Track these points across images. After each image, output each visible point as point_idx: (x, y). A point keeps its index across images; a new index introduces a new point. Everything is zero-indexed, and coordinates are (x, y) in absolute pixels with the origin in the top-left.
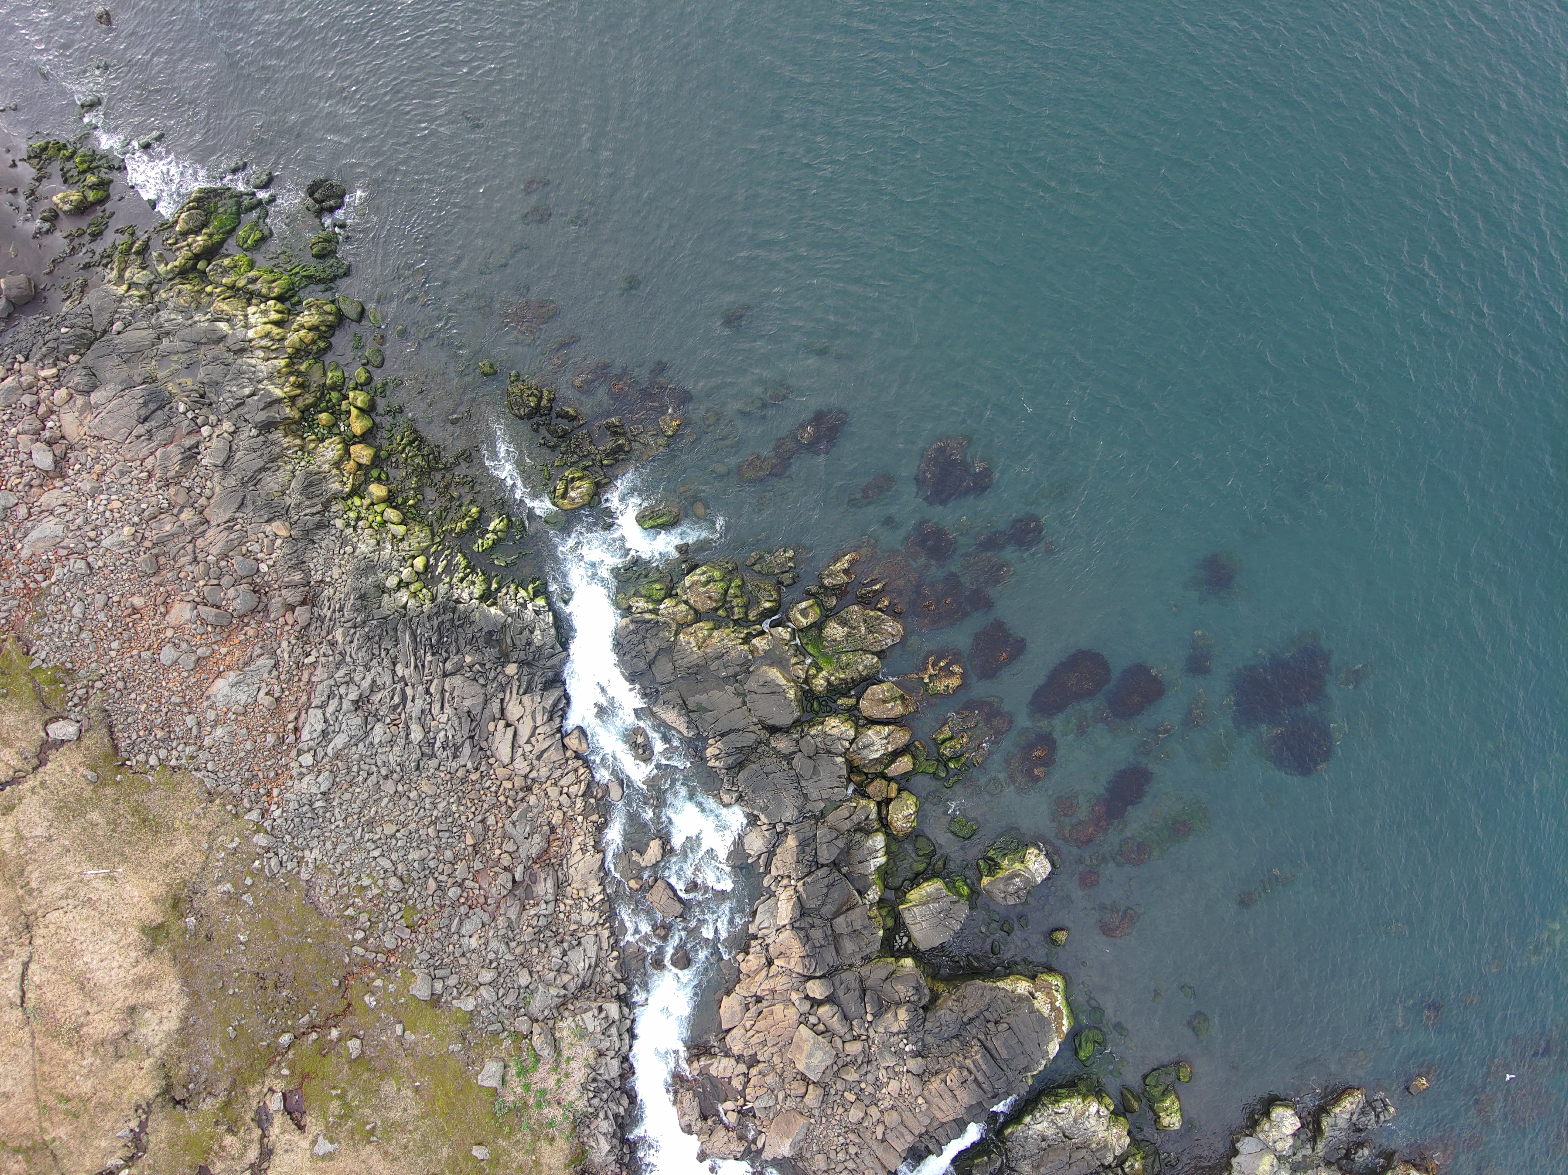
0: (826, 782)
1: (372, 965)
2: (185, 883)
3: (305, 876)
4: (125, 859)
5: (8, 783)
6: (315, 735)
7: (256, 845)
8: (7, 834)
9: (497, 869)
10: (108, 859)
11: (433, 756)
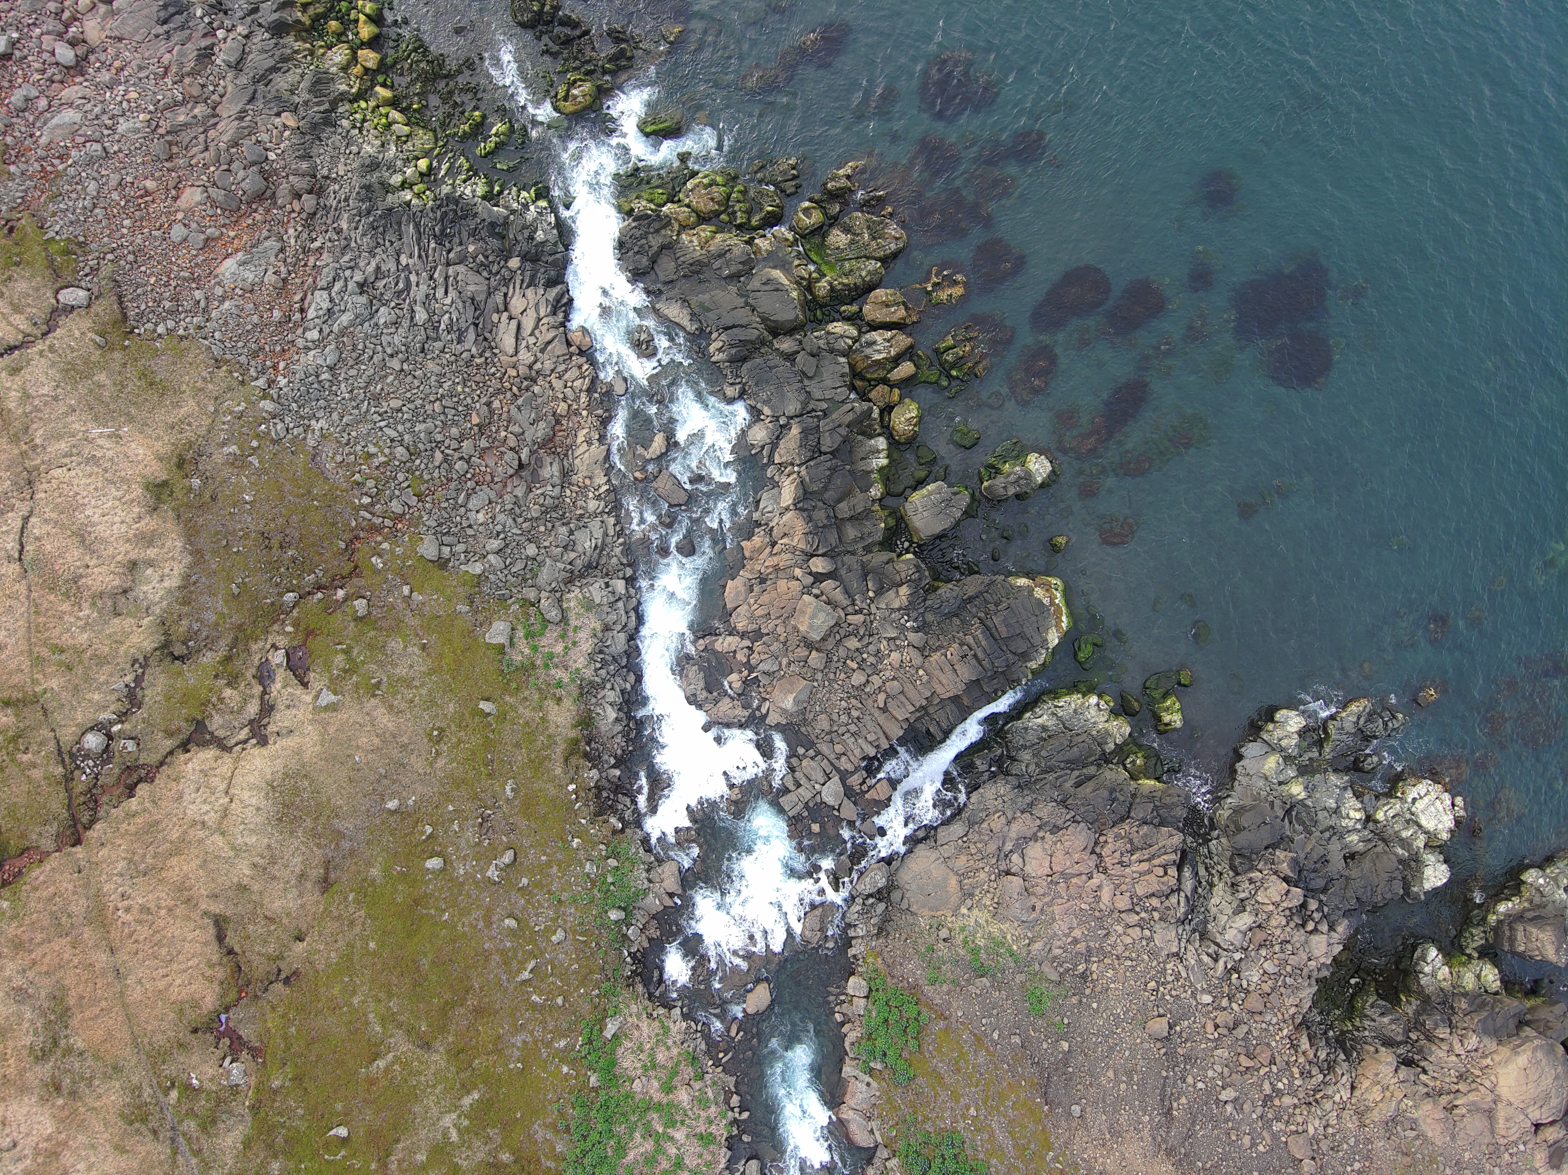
0: (829, 383)
1: (378, 529)
2: (190, 444)
3: (311, 442)
4: (131, 419)
5: (16, 347)
6: (321, 312)
7: (263, 410)
8: (14, 393)
9: (502, 449)
10: (114, 419)
11: (438, 339)
